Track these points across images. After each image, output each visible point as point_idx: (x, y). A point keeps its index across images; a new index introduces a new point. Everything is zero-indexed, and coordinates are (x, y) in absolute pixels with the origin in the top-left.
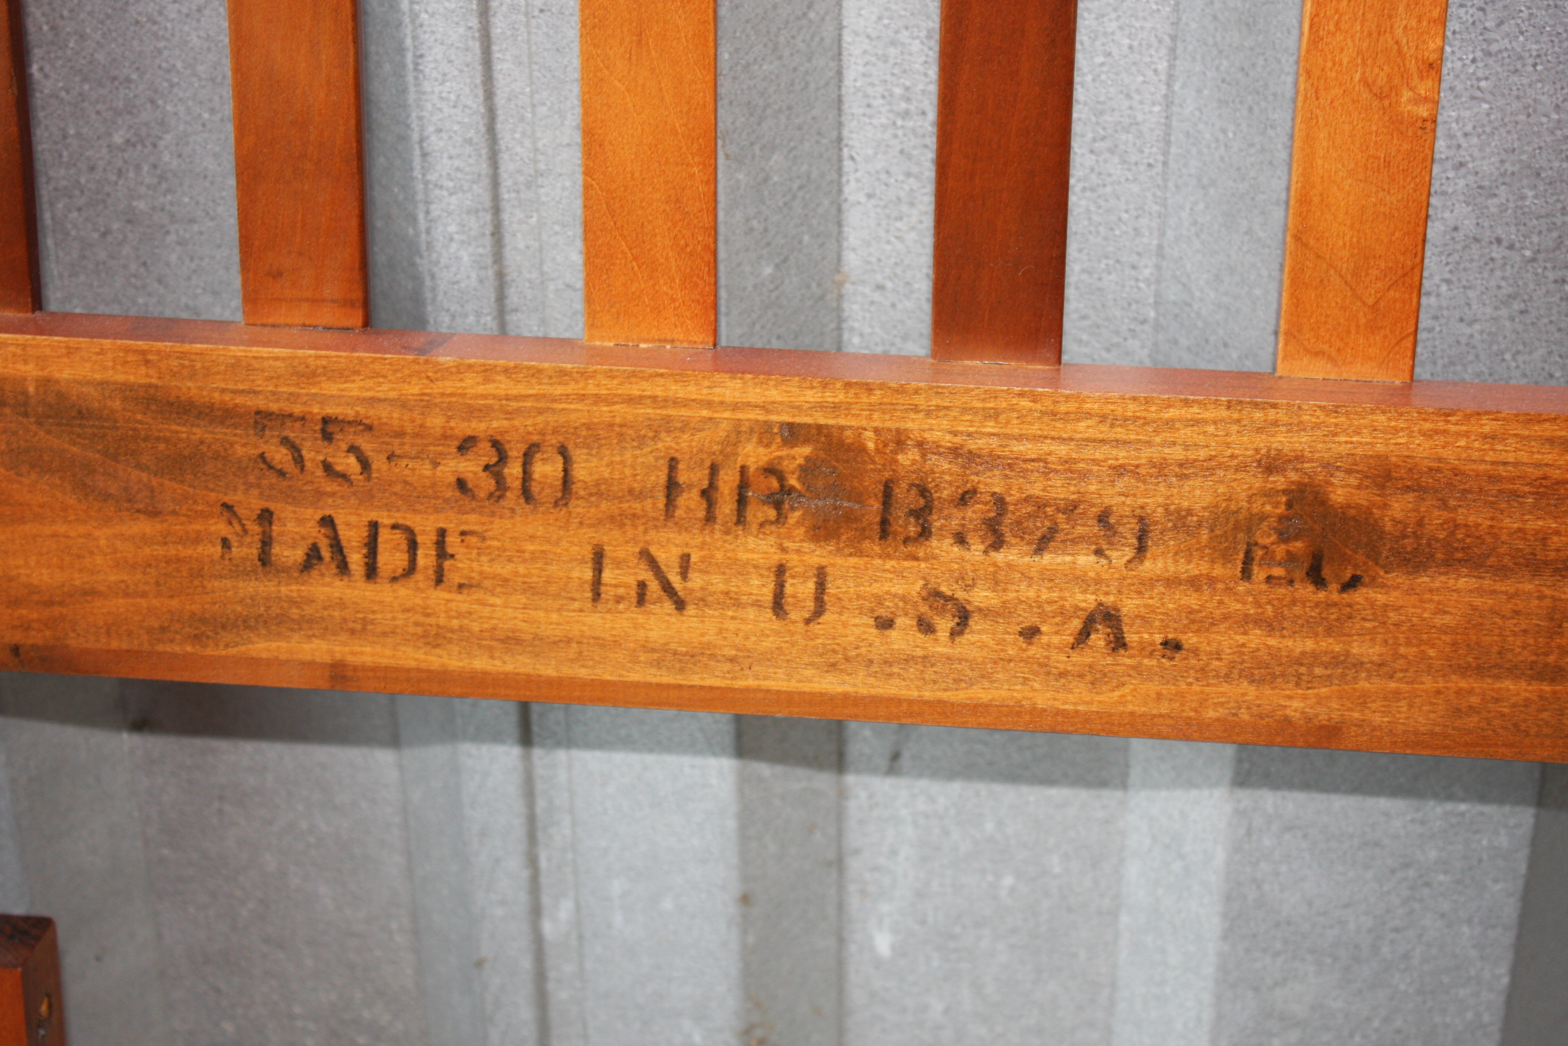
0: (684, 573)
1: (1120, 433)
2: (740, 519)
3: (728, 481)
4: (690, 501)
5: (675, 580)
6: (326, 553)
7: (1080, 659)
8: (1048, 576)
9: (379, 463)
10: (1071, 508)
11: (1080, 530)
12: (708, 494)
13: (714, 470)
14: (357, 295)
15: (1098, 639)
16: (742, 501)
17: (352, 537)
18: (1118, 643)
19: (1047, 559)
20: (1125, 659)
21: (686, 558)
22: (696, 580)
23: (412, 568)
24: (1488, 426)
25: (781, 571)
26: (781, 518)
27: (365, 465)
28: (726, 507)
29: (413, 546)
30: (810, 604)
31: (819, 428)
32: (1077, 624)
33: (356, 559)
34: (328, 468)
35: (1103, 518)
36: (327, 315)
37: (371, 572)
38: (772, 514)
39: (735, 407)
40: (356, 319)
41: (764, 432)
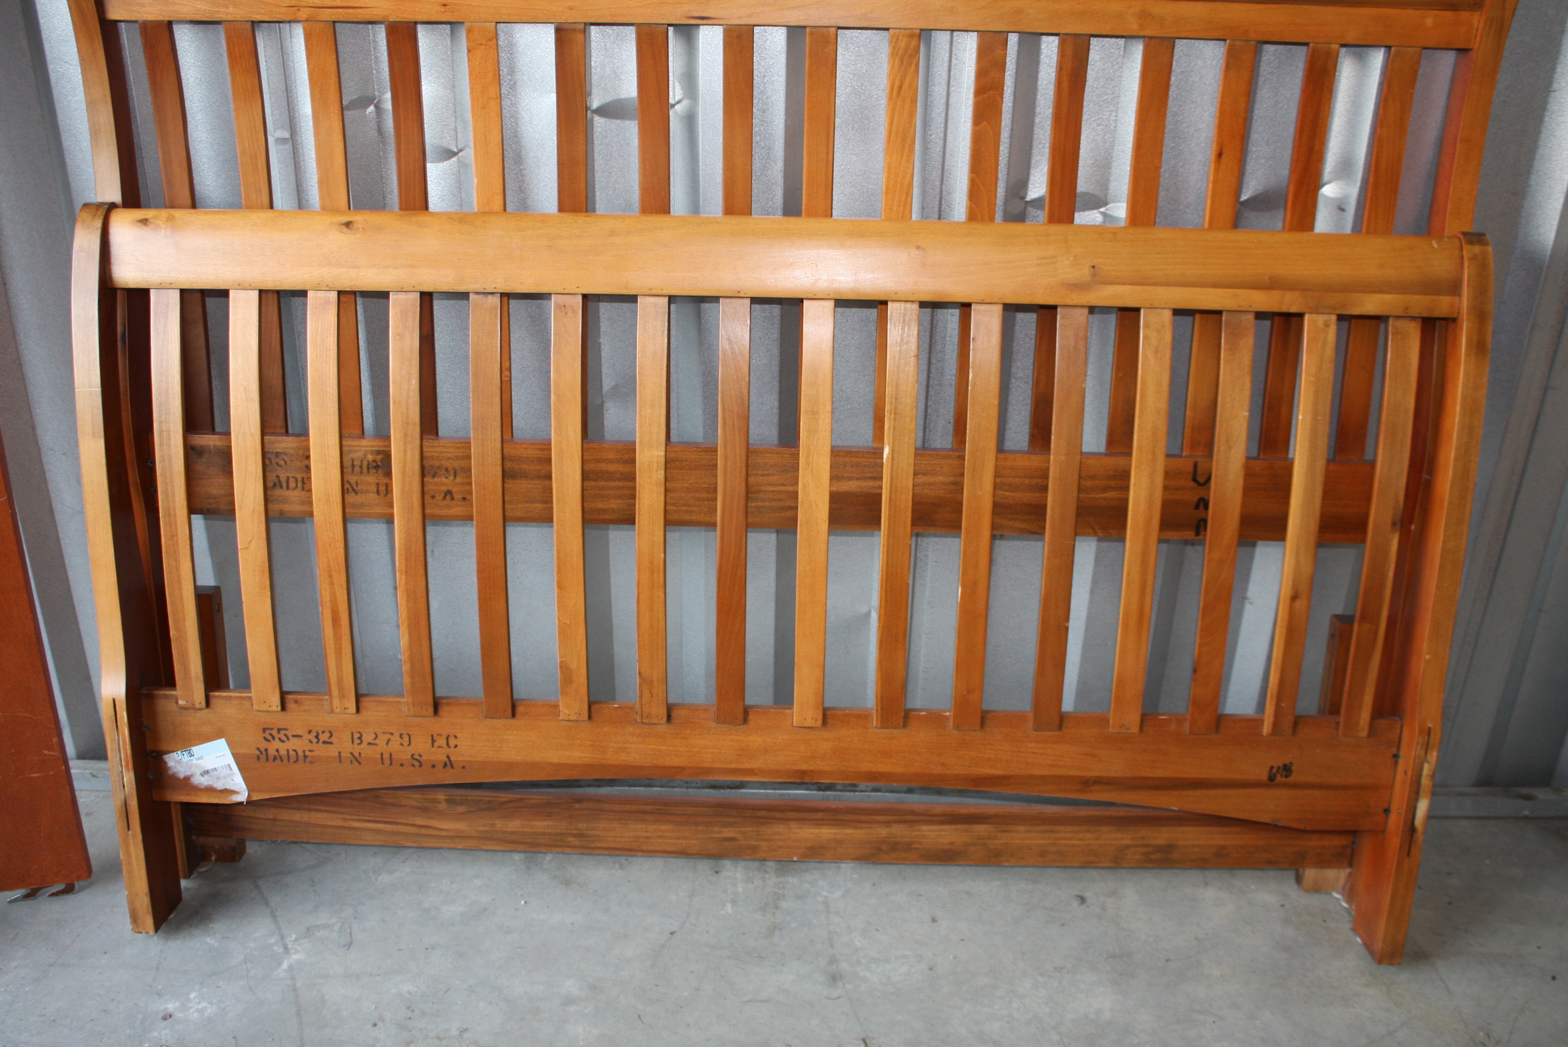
0: (357, 486)
1: (448, 450)
2: (368, 472)
3: (365, 463)
4: (357, 469)
5: (355, 487)
6: (278, 484)
7: (445, 502)
8: (436, 484)
9: (289, 462)
10: (439, 467)
11: (442, 472)
12: (361, 467)
13: (362, 461)
14: (284, 425)
15: (448, 497)
16: (368, 468)
17: (283, 480)
18: (453, 499)
19: (436, 479)
20: (454, 502)
21: (357, 482)
22: (360, 487)
23: (297, 487)
24: (525, 446)
25: (378, 484)
26: (377, 472)
27: (286, 463)
28: (365, 470)
29: (297, 481)
30: (385, 492)
31: (384, 451)
32: (443, 494)
33: (284, 485)
34: (277, 464)
35: (447, 470)
36: (279, 431)
37: (288, 487)
38: (375, 471)
39: (366, 446)
40: (284, 431)
41: (372, 453)
